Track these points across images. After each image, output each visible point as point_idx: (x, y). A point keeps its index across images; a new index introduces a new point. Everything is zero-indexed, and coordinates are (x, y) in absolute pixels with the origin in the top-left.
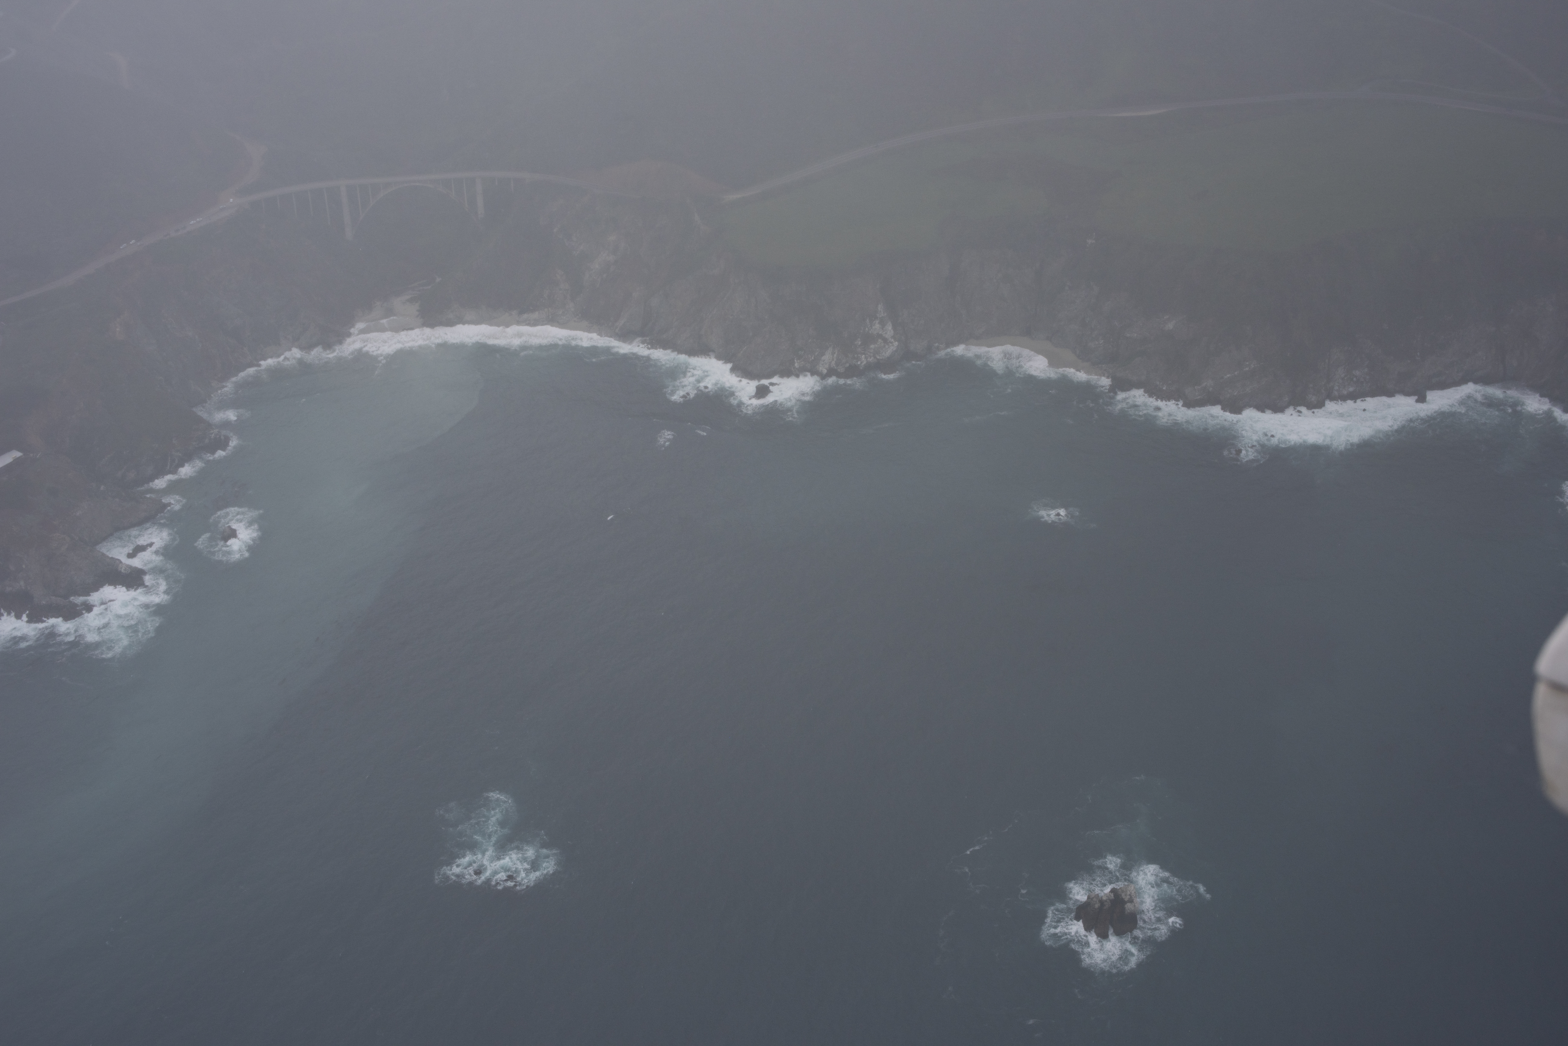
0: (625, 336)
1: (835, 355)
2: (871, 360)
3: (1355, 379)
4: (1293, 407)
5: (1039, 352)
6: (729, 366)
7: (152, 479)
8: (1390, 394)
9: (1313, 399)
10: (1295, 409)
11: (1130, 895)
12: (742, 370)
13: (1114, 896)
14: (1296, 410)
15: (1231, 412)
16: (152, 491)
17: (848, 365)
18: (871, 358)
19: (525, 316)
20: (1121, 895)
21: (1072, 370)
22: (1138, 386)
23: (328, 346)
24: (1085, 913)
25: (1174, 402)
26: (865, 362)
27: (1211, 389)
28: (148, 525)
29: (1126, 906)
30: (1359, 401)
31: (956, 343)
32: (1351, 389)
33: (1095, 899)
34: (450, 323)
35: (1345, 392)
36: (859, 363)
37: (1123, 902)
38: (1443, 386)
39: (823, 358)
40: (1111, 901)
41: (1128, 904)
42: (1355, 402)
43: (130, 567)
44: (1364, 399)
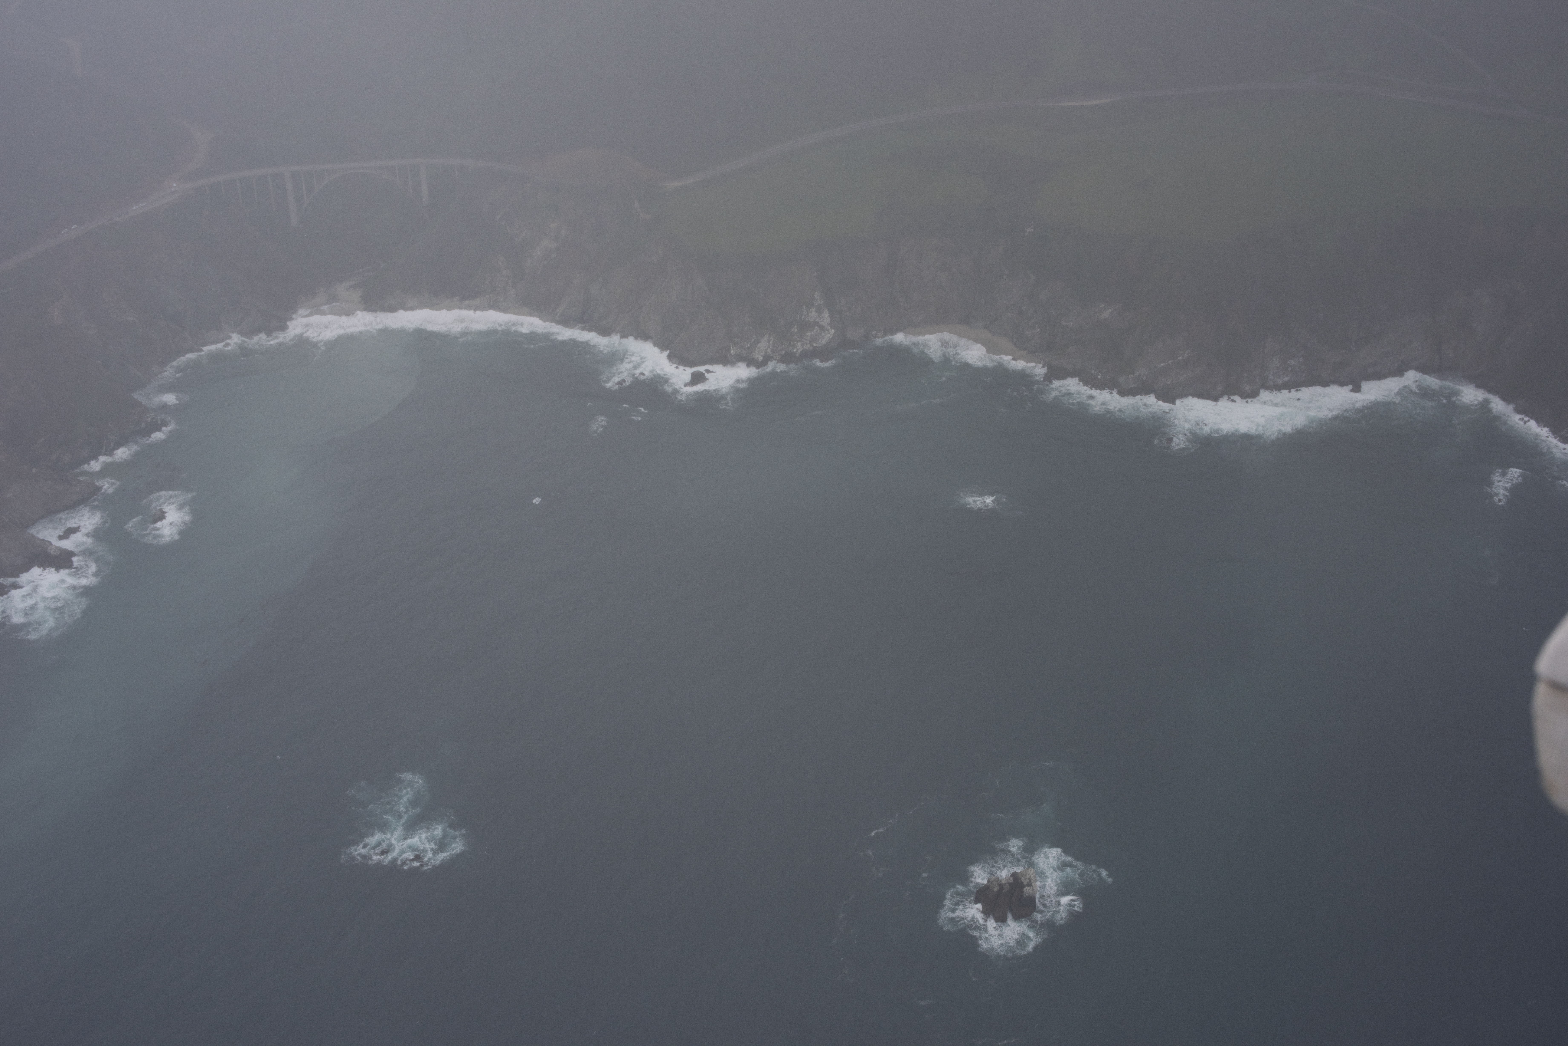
0: (566, 321)
1: (771, 343)
2: (807, 347)
3: (1290, 369)
4: (1227, 396)
5: (977, 340)
6: (666, 353)
7: (87, 461)
8: (1325, 384)
9: (1247, 388)
10: (1229, 398)
11: (1029, 879)
12: (678, 358)
13: (1013, 880)
14: (1230, 400)
15: (1164, 401)
16: (86, 473)
17: (783, 352)
18: (807, 345)
19: (467, 302)
20: (1020, 879)
21: (1008, 358)
22: (1072, 374)
23: (269, 332)
24: (983, 895)
25: (1108, 391)
26: (801, 350)
27: (1145, 378)
28: (81, 507)
29: (1025, 889)
30: (1293, 391)
31: (894, 332)
32: (1286, 379)
33: (994, 883)
34: (392, 309)
35: (1280, 382)
36: (795, 350)
37: (1022, 886)
38: (1379, 376)
39: (759, 345)
40: (1010, 884)
41: (1027, 887)
42: (1290, 392)
43: (60, 549)
44: (1298, 389)
